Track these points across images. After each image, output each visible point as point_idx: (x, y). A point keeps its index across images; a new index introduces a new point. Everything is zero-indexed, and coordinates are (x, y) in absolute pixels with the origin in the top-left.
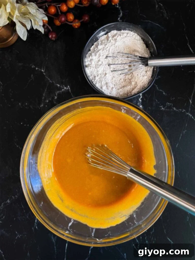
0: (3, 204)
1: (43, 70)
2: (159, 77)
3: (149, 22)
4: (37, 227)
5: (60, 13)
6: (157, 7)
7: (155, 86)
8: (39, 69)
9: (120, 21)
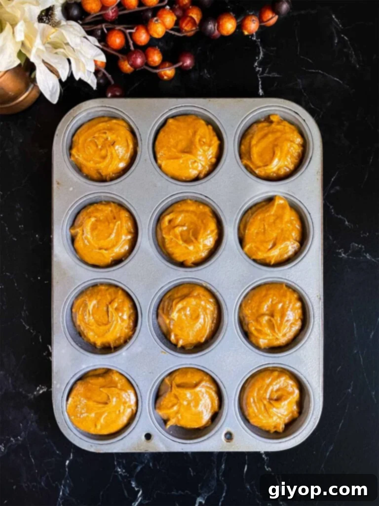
2: (338, 188)
3: (318, 73)
5: (132, 48)
6: (336, 41)
7: (329, 207)
9: (258, 69)
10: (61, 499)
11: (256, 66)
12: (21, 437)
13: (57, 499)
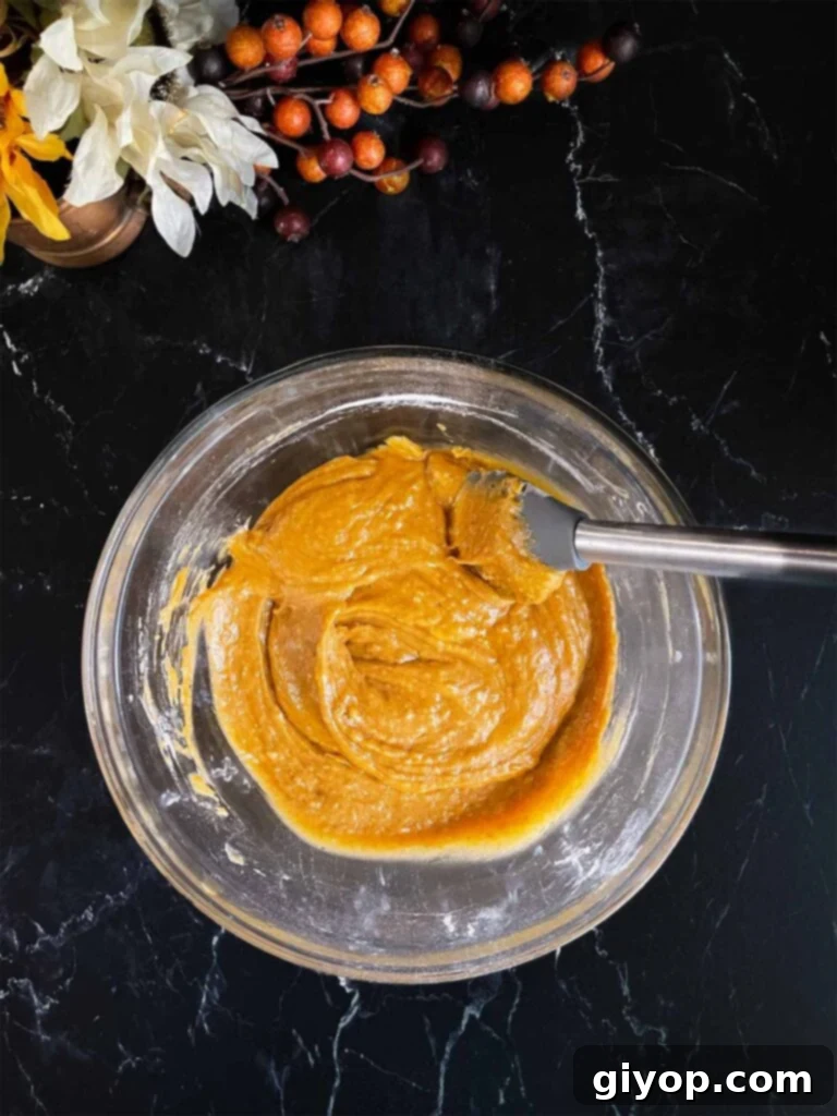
0: (65, 925)
1: (247, 365)
2: (736, 404)
3: (695, 172)
4: (206, 1026)
5: (327, 136)
6: (732, 107)
7: (718, 442)
8: (228, 359)
9: (573, 166)
10: (205, 1010)
11: (571, 162)
12: (125, 893)
13: (197, 1013)
